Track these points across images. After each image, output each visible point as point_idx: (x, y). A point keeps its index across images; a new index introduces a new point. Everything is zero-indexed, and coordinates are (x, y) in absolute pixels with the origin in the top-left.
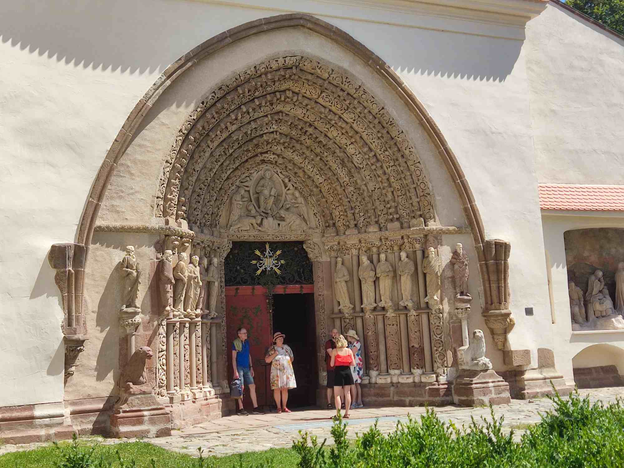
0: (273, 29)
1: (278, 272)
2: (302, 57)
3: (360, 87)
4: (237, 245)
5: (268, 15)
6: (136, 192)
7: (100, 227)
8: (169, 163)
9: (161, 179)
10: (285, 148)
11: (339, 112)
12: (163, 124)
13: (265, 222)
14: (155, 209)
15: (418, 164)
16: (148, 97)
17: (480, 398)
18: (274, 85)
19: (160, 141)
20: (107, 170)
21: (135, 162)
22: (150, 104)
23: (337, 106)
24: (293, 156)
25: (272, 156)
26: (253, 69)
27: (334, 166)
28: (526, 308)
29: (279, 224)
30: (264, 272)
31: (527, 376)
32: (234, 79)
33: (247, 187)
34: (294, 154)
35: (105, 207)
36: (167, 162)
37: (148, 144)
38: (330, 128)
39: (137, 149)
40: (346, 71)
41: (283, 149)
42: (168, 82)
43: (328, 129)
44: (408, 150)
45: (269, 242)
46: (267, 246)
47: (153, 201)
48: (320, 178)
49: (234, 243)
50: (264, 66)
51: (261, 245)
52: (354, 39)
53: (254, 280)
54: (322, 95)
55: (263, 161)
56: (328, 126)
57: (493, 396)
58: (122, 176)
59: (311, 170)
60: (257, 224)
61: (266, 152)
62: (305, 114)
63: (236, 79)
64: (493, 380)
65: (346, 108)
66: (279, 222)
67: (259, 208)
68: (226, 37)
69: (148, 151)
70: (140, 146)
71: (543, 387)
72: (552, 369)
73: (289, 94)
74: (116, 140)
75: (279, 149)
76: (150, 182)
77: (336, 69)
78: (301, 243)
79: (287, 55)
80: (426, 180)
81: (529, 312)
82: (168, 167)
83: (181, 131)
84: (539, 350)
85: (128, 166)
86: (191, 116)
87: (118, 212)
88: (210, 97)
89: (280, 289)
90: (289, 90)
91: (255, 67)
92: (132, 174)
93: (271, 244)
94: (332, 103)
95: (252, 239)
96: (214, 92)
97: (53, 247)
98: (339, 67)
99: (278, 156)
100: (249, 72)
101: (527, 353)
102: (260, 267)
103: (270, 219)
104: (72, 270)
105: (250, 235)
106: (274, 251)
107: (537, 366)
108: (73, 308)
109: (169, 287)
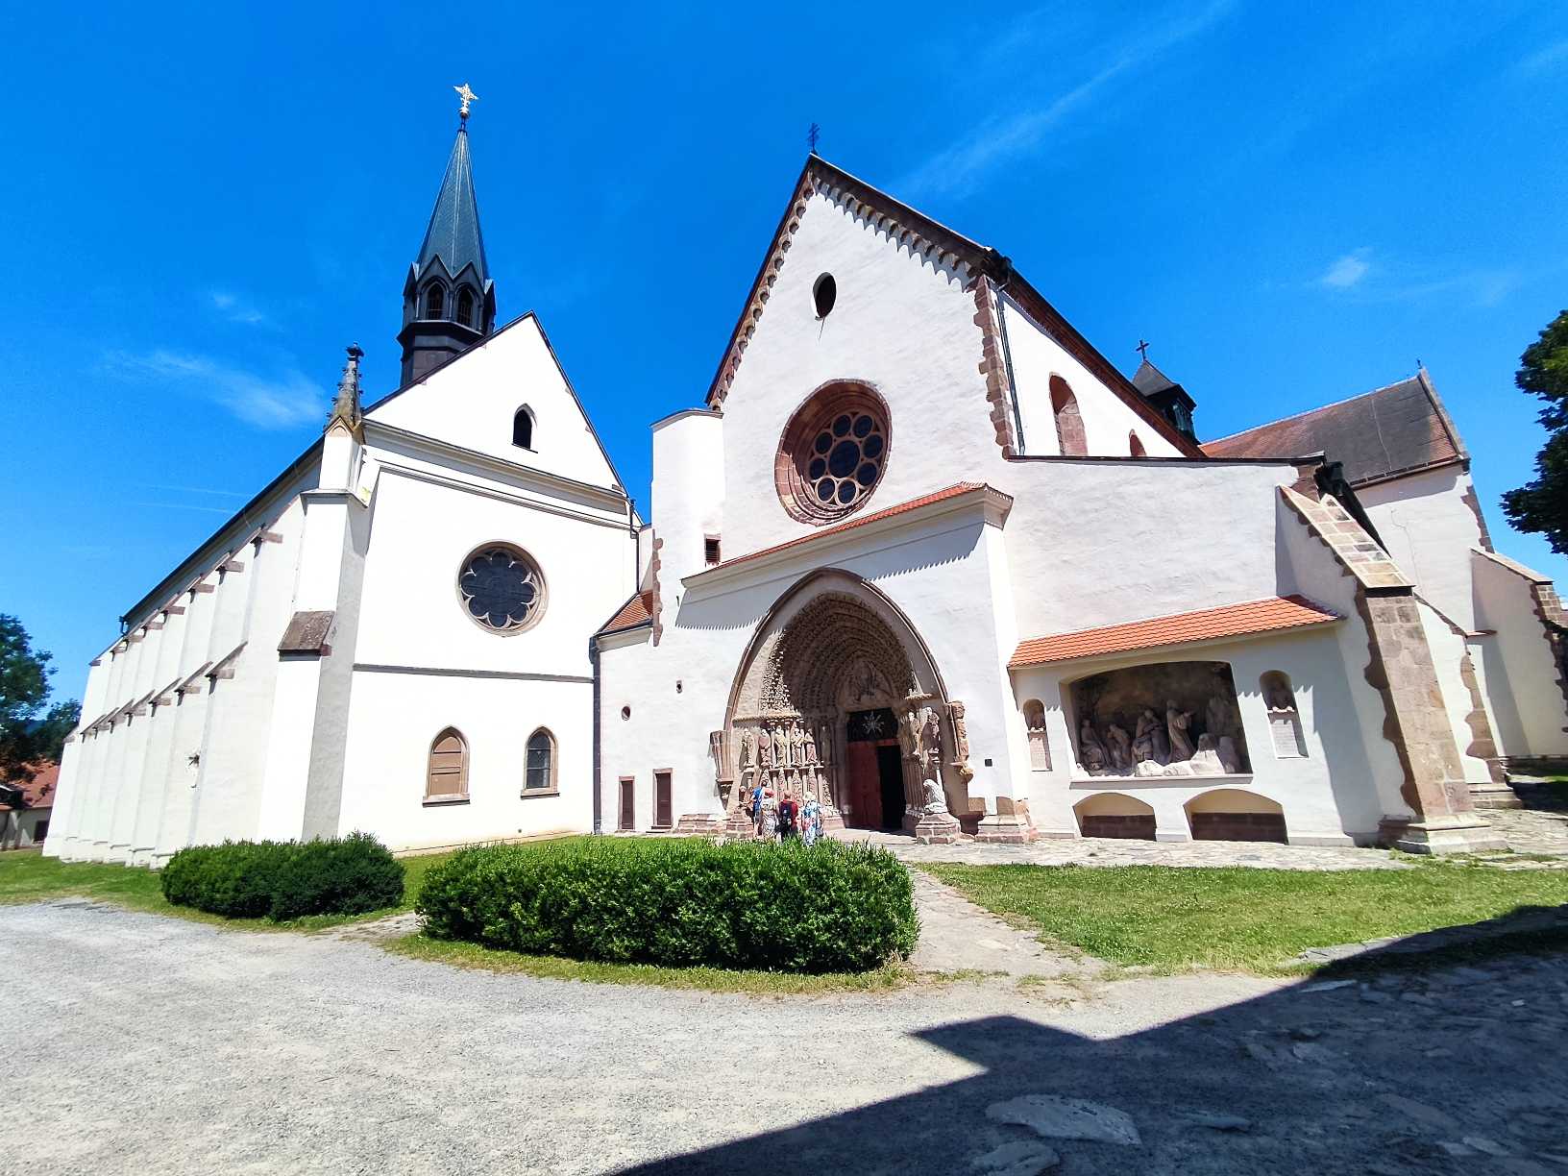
0: (809, 582)
1: (880, 730)
2: (828, 593)
4: (852, 714)
6: (751, 698)
7: (735, 720)
9: (762, 688)
12: (762, 656)
13: (863, 697)
14: (760, 706)
17: (921, 836)
19: (761, 666)
20: (736, 689)
22: (750, 648)
26: (802, 611)
28: (985, 760)
29: (874, 698)
30: (871, 730)
33: (852, 675)
35: (735, 709)
36: (764, 677)
37: (756, 669)
39: (752, 673)
40: (852, 594)
42: (758, 633)
46: (872, 713)
47: (759, 702)
49: (849, 715)
50: (808, 607)
51: (867, 713)
52: (849, 572)
53: (865, 738)
55: (859, 657)
57: (933, 836)
58: (746, 690)
61: (856, 651)
63: (794, 620)
64: (936, 823)
66: (873, 696)
68: (784, 597)
69: (756, 673)
70: (752, 671)
71: (995, 833)
72: (1011, 816)
74: (737, 672)
76: (758, 689)
77: (847, 595)
78: (889, 709)
79: (819, 596)
81: (988, 763)
82: (765, 680)
83: (770, 658)
84: (998, 798)
85: (748, 684)
86: (773, 649)
87: (745, 710)
89: (881, 743)
90: (834, 613)
91: (803, 609)
92: (750, 688)
93: (871, 711)
97: (710, 733)
98: (848, 593)
100: (800, 613)
102: (869, 728)
103: (865, 695)
104: (718, 745)
105: (854, 707)
106: (876, 716)
107: (996, 812)
108: (721, 765)
109: (763, 751)
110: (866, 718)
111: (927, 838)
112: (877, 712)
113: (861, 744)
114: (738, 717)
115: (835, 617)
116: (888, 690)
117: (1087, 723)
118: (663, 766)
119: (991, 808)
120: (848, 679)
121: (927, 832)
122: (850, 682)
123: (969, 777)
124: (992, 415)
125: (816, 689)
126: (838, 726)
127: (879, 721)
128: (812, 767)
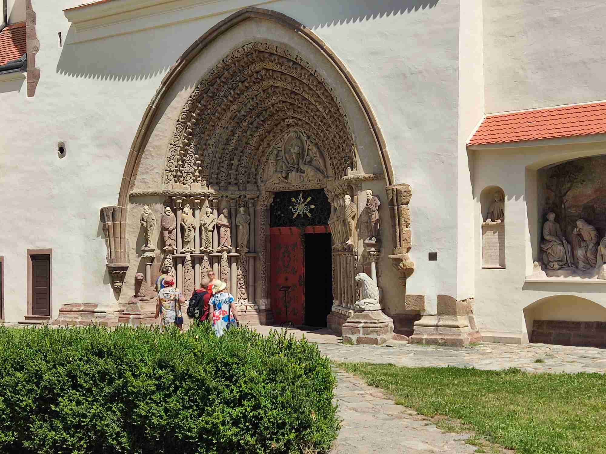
1: (309, 215)
2: (254, 43)
3: (297, 56)
4: (277, 194)
6: (155, 168)
8: (172, 145)
9: (168, 157)
13: (290, 175)
16: (152, 102)
17: (348, 336)
19: (166, 130)
20: (131, 156)
22: (154, 106)
25: (291, 121)
28: (429, 253)
29: (300, 176)
30: (299, 215)
31: (423, 321)
32: (210, 74)
33: (279, 147)
37: (161, 134)
39: (155, 138)
40: (286, 45)
42: (164, 88)
45: (302, 191)
46: (301, 195)
47: (163, 173)
49: (274, 193)
51: (296, 194)
53: (291, 222)
57: (361, 335)
58: (147, 158)
60: (283, 177)
61: (287, 118)
64: (366, 321)
66: (300, 174)
67: (288, 163)
68: (199, 44)
69: (161, 139)
70: (156, 135)
71: (433, 334)
72: (453, 317)
74: (136, 136)
76: (162, 160)
77: (278, 45)
78: (322, 190)
79: (244, 44)
81: (433, 257)
83: (178, 121)
84: (439, 297)
85: (150, 151)
86: (184, 108)
87: (145, 183)
88: (195, 91)
89: (310, 230)
90: (263, 69)
91: (223, 61)
92: (152, 156)
93: (304, 192)
96: (197, 87)
97: (102, 209)
99: (296, 119)
100: (219, 65)
101: (420, 298)
102: (296, 212)
103: (294, 173)
104: (110, 223)
105: (280, 187)
106: (305, 198)
107: (435, 312)
108: (113, 247)
109: (166, 233)
110: (293, 200)
111: (354, 338)
112: (307, 193)
113: (285, 230)
114: (136, 190)
115: (263, 72)
116: (322, 167)
117: (552, 216)
118: (40, 246)
119: (431, 306)
120: (275, 152)
121: (354, 330)
122: (277, 156)
123: (408, 272)
125: (235, 162)
126: (259, 207)
127: (309, 204)
128: (225, 255)
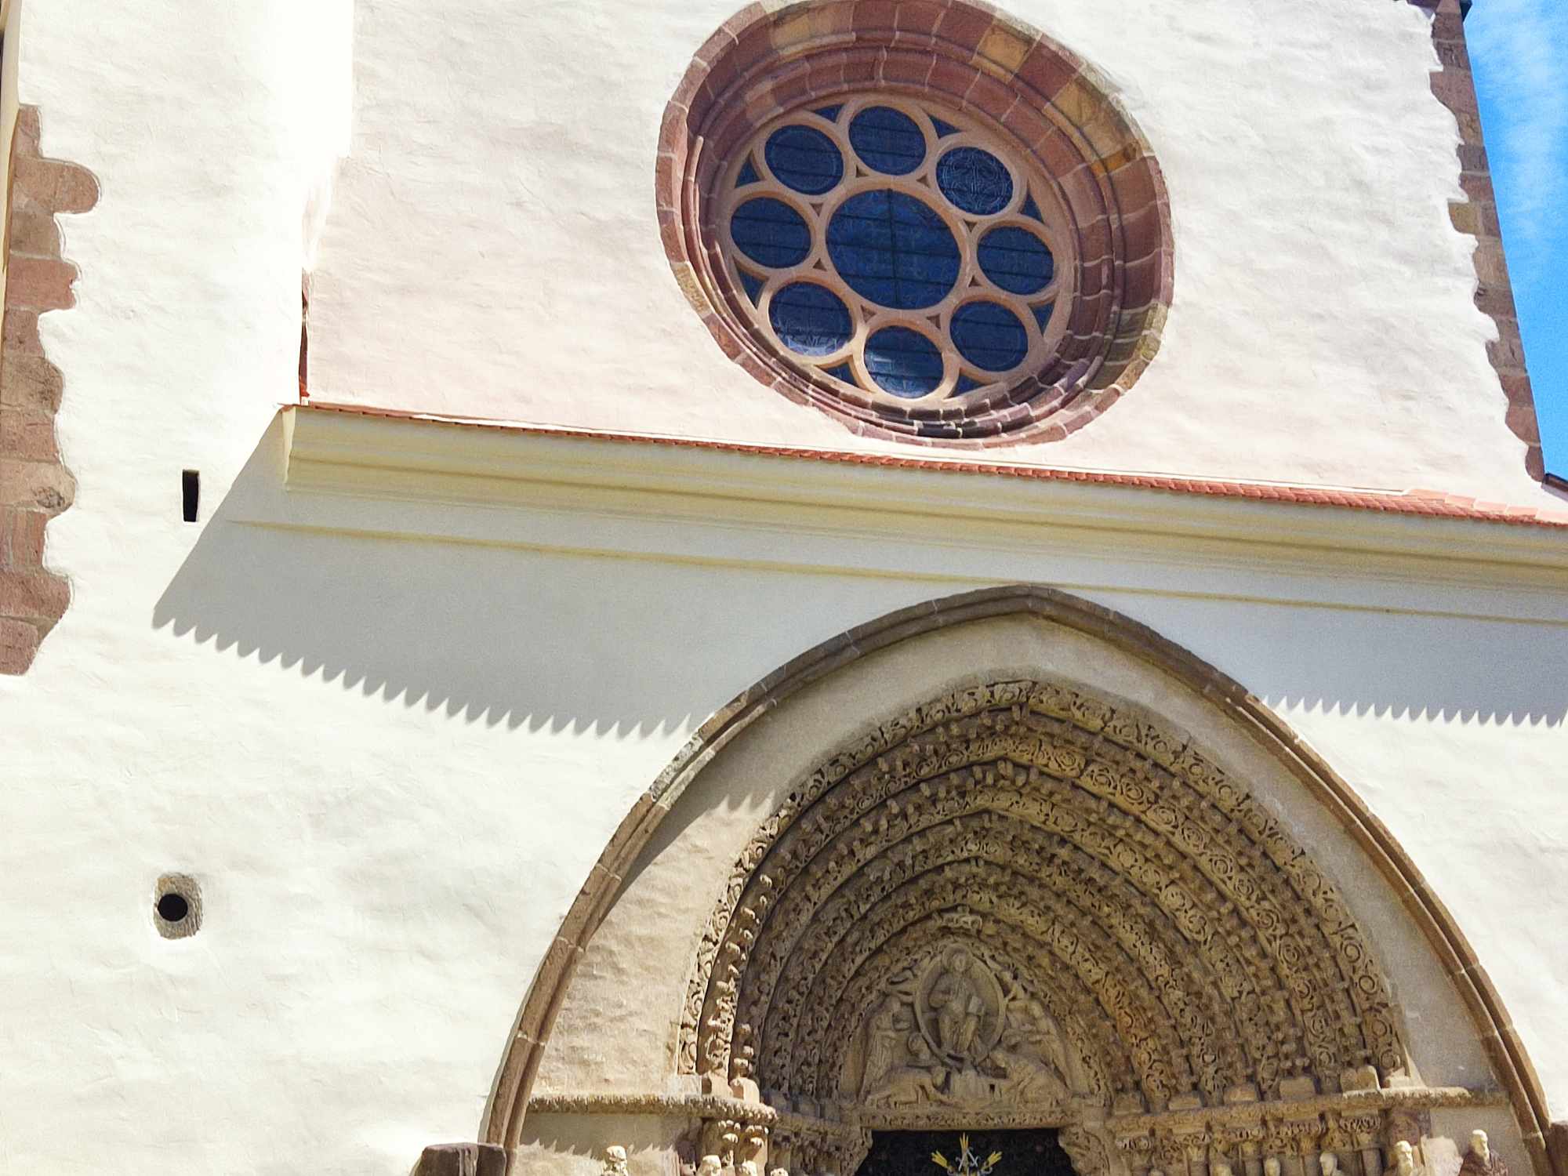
0: (959, 624)
2: (1035, 683)
3: (1185, 747)
5: (945, 592)
6: (631, 1014)
7: (541, 1102)
8: (711, 940)
9: (692, 982)
10: (1000, 897)
11: (1136, 809)
12: (697, 850)
13: (957, 1080)
14: (676, 1055)
15: (1350, 931)
16: (659, 788)
18: (967, 748)
20: (560, 961)
21: (627, 941)
22: (665, 804)
23: (1129, 793)
24: (1022, 917)
25: (969, 918)
26: (913, 714)
27: (1129, 938)
29: (992, 1087)
32: (868, 740)
33: (907, 994)
34: (1025, 910)
35: (554, 1053)
36: (706, 938)
38: (1115, 846)
40: (1146, 712)
41: (995, 899)
42: (710, 753)
43: (1108, 848)
44: (1321, 895)
45: (968, 1132)
46: (964, 1143)
48: (1095, 970)
49: (878, 1135)
50: (939, 706)
52: (1161, 638)
54: (1090, 769)
55: (946, 931)
56: (1109, 842)
59: (1071, 949)
60: (935, 1086)
61: (954, 909)
62: (1047, 815)
63: (874, 739)
65: (1152, 799)
66: (994, 1081)
67: (939, 1044)
68: (848, 645)
73: (1006, 769)
74: (583, 892)
75: (985, 898)
76: (665, 990)
77: (1122, 708)
79: (997, 679)
80: (1373, 970)
82: (709, 950)
83: (739, 863)
86: (764, 829)
88: (811, 783)
90: (1005, 759)
92: (619, 971)
93: (975, 1136)
94: (1115, 788)
95: (922, 1124)
96: (820, 771)
97: (427, 1152)
98: (1130, 704)
99: (984, 916)
103: (970, 1074)
106: (984, 1156)
110: (939, 1159)
112: (982, 1140)
124: (1492, 349)
